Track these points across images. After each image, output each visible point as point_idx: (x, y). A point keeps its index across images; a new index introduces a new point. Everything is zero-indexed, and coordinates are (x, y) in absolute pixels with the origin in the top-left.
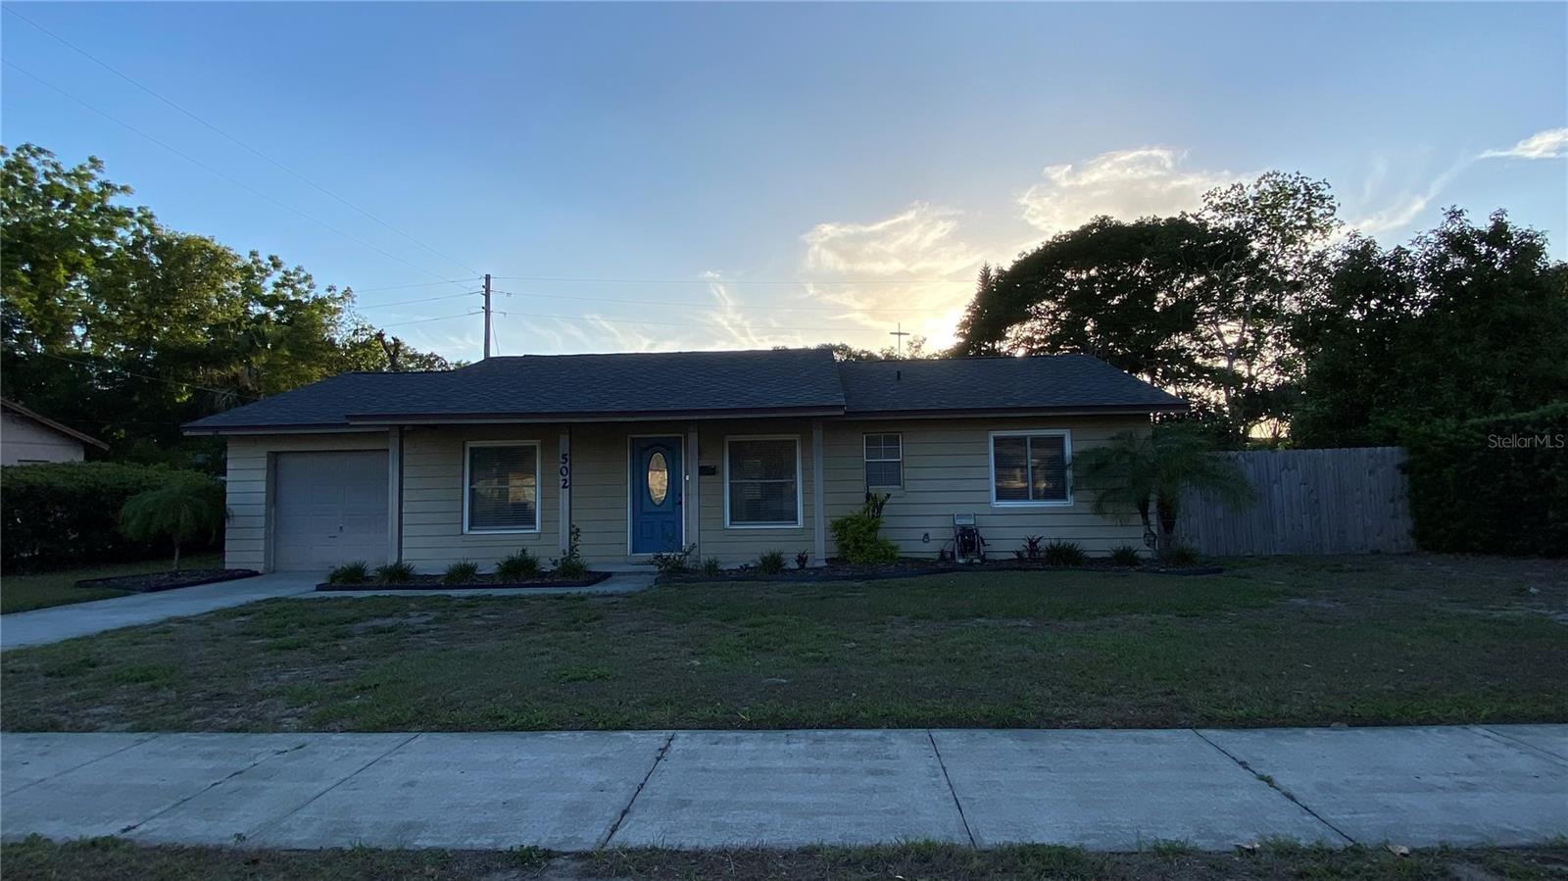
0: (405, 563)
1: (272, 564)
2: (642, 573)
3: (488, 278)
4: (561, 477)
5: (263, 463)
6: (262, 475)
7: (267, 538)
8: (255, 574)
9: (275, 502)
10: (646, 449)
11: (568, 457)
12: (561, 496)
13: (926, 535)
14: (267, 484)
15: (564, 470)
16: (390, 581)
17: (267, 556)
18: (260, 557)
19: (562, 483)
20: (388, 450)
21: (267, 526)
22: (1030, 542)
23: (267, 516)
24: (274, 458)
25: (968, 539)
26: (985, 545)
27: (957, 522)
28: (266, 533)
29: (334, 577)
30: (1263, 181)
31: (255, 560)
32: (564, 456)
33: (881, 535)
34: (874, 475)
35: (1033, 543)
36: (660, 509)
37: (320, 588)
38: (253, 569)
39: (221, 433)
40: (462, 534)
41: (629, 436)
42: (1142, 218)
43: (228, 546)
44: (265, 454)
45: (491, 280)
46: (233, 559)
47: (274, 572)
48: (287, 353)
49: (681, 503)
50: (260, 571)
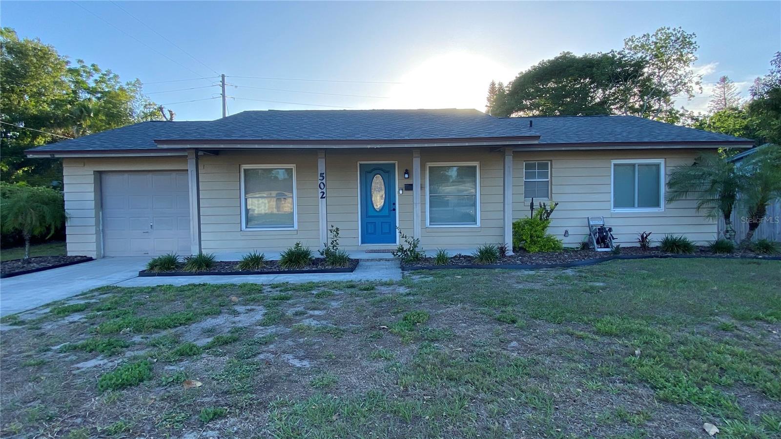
0: (204, 252)
1: (102, 252)
2: (380, 260)
3: (223, 76)
4: (320, 191)
5: (91, 179)
6: (91, 188)
7: (97, 233)
8: (91, 259)
9: (102, 206)
10: (370, 172)
11: (324, 175)
12: (320, 205)
13: (566, 232)
14: (95, 195)
15: (322, 185)
16: (198, 268)
17: (98, 247)
18: (93, 247)
19: (320, 195)
20: (188, 170)
21: (97, 224)
22: (642, 236)
23: (97, 216)
24: (99, 175)
25: (603, 235)
26: (613, 239)
27: (591, 223)
28: (96, 230)
29: (152, 266)
30: (659, 32)
31: (90, 250)
32: (322, 175)
33: (548, 232)
34: (530, 190)
35: (644, 239)
36: (380, 214)
37: (142, 274)
38: (89, 256)
39: (57, 156)
40: (241, 231)
41: (358, 162)
42: (586, 54)
43: (69, 239)
44: (92, 173)
45: (225, 78)
46: (73, 248)
47: (104, 257)
48: (104, 118)
49: (394, 210)
50: (94, 257)
